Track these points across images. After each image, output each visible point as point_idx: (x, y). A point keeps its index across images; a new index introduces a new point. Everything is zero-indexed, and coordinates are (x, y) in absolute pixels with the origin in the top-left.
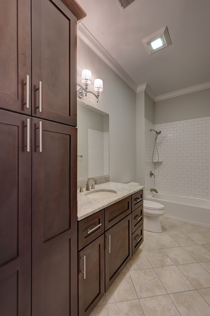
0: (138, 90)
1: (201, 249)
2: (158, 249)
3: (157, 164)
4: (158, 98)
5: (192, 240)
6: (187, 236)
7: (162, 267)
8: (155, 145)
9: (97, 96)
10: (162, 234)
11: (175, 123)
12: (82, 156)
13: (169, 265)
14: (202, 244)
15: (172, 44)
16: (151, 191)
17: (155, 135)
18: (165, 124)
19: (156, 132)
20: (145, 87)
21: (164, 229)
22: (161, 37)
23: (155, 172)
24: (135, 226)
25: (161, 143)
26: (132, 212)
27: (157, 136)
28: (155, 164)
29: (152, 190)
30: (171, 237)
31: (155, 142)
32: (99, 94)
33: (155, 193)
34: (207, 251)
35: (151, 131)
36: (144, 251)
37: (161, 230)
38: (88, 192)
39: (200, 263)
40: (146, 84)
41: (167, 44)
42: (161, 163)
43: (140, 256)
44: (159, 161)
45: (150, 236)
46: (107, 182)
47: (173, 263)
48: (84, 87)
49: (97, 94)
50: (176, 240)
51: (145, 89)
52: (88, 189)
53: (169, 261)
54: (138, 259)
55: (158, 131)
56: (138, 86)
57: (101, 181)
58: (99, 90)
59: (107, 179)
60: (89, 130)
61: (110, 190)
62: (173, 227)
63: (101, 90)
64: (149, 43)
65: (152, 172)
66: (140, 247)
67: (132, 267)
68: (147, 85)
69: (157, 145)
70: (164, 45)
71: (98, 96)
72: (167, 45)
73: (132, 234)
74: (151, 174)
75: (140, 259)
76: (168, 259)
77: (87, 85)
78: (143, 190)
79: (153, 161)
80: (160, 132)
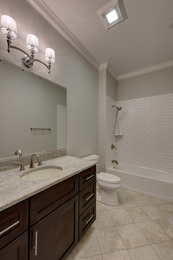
0: (100, 68)
1: (154, 226)
2: (111, 228)
3: (118, 137)
4: (120, 78)
5: (147, 215)
6: (142, 209)
7: (112, 252)
8: (117, 120)
9: (48, 66)
10: (118, 207)
11: (134, 100)
12: (50, 129)
13: (119, 249)
14: (156, 219)
15: (127, 18)
16: (112, 163)
17: (116, 110)
18: (126, 101)
19: (117, 108)
20: (107, 66)
21: (120, 202)
22: (115, 8)
23: (117, 145)
24: (83, 207)
25: (122, 118)
26: (79, 192)
27: (118, 111)
28: (117, 137)
29: (113, 161)
30: (126, 211)
31: (117, 117)
32: (51, 65)
33: (115, 164)
34: (160, 229)
35: (113, 107)
36: (96, 230)
37: (117, 203)
38: (31, 169)
39: (153, 245)
40: (107, 62)
41: (122, 17)
42: (122, 136)
43: (91, 237)
44: (120, 134)
45: (105, 210)
46: (63, 156)
47: (124, 246)
48: (30, 54)
49: (48, 65)
50: (130, 214)
51: (107, 68)
52: (31, 166)
53: (120, 244)
54: (87, 242)
55: (119, 107)
56: (101, 65)
57: (54, 155)
58: (50, 60)
59: (63, 153)
60: (58, 106)
61: (58, 167)
62: (130, 198)
63: (53, 61)
64: (104, 15)
65: (114, 145)
66: (92, 225)
67: (79, 254)
68: (109, 64)
69: (118, 120)
70: (119, 18)
71: (50, 66)
72: (122, 19)
73: (79, 217)
74: (113, 147)
75: (90, 241)
76: (120, 241)
77: (33, 52)
78: (96, 165)
79: (115, 134)
80: (121, 108)
